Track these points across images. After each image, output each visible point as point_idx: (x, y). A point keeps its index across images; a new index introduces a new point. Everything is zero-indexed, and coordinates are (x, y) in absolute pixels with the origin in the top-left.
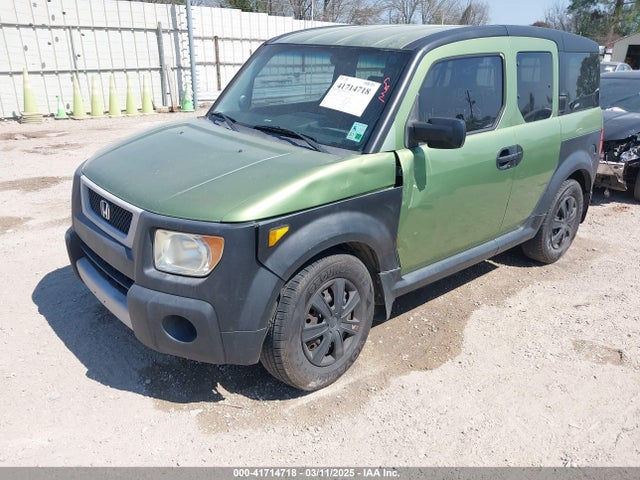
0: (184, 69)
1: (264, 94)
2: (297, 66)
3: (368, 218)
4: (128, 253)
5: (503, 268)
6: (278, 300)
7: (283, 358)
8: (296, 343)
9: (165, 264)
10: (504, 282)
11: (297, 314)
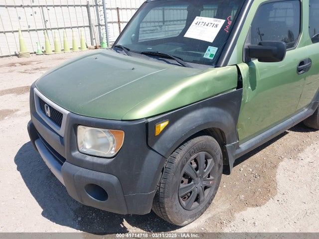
0: (102, 25)
1: (143, 37)
2: (160, 22)
3: (221, 110)
4: (61, 140)
5: (291, 133)
6: (162, 171)
7: (167, 209)
8: (175, 199)
9: (86, 149)
10: (294, 143)
11: (175, 180)
